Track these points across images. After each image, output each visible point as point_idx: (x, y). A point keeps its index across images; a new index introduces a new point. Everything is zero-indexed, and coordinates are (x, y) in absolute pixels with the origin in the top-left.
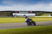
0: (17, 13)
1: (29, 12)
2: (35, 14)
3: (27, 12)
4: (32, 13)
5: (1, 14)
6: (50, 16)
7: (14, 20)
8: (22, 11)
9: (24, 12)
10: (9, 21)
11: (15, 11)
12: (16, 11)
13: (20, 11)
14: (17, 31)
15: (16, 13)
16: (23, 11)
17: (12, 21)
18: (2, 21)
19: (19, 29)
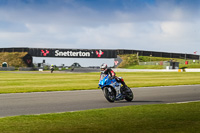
0: (47, 56)
1: (94, 54)
2: (113, 59)
3: (86, 54)
4: (102, 57)
6: (168, 69)
7: (38, 84)
8: (66, 50)
9: (74, 54)
10: (19, 84)
11: (40, 50)
12: (44, 50)
13: (61, 50)
15: (43, 56)
16: (70, 50)
17: (28, 86)
19: (55, 117)
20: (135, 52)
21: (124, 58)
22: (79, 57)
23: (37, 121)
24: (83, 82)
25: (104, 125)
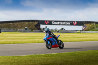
0: (48, 24)
2: (82, 26)
4: (76, 25)
5: (18, 26)
8: (58, 21)
9: (62, 23)
10: (33, 39)
11: (44, 21)
12: (47, 21)
13: (55, 21)
14: (48, 59)
15: (46, 24)
16: (60, 21)
17: (38, 40)
18: (19, 39)
19: (52, 56)
20: (93, 22)
21: (88, 25)
22: (64, 25)
23: (43, 57)
24: (66, 38)
25: (77, 60)
